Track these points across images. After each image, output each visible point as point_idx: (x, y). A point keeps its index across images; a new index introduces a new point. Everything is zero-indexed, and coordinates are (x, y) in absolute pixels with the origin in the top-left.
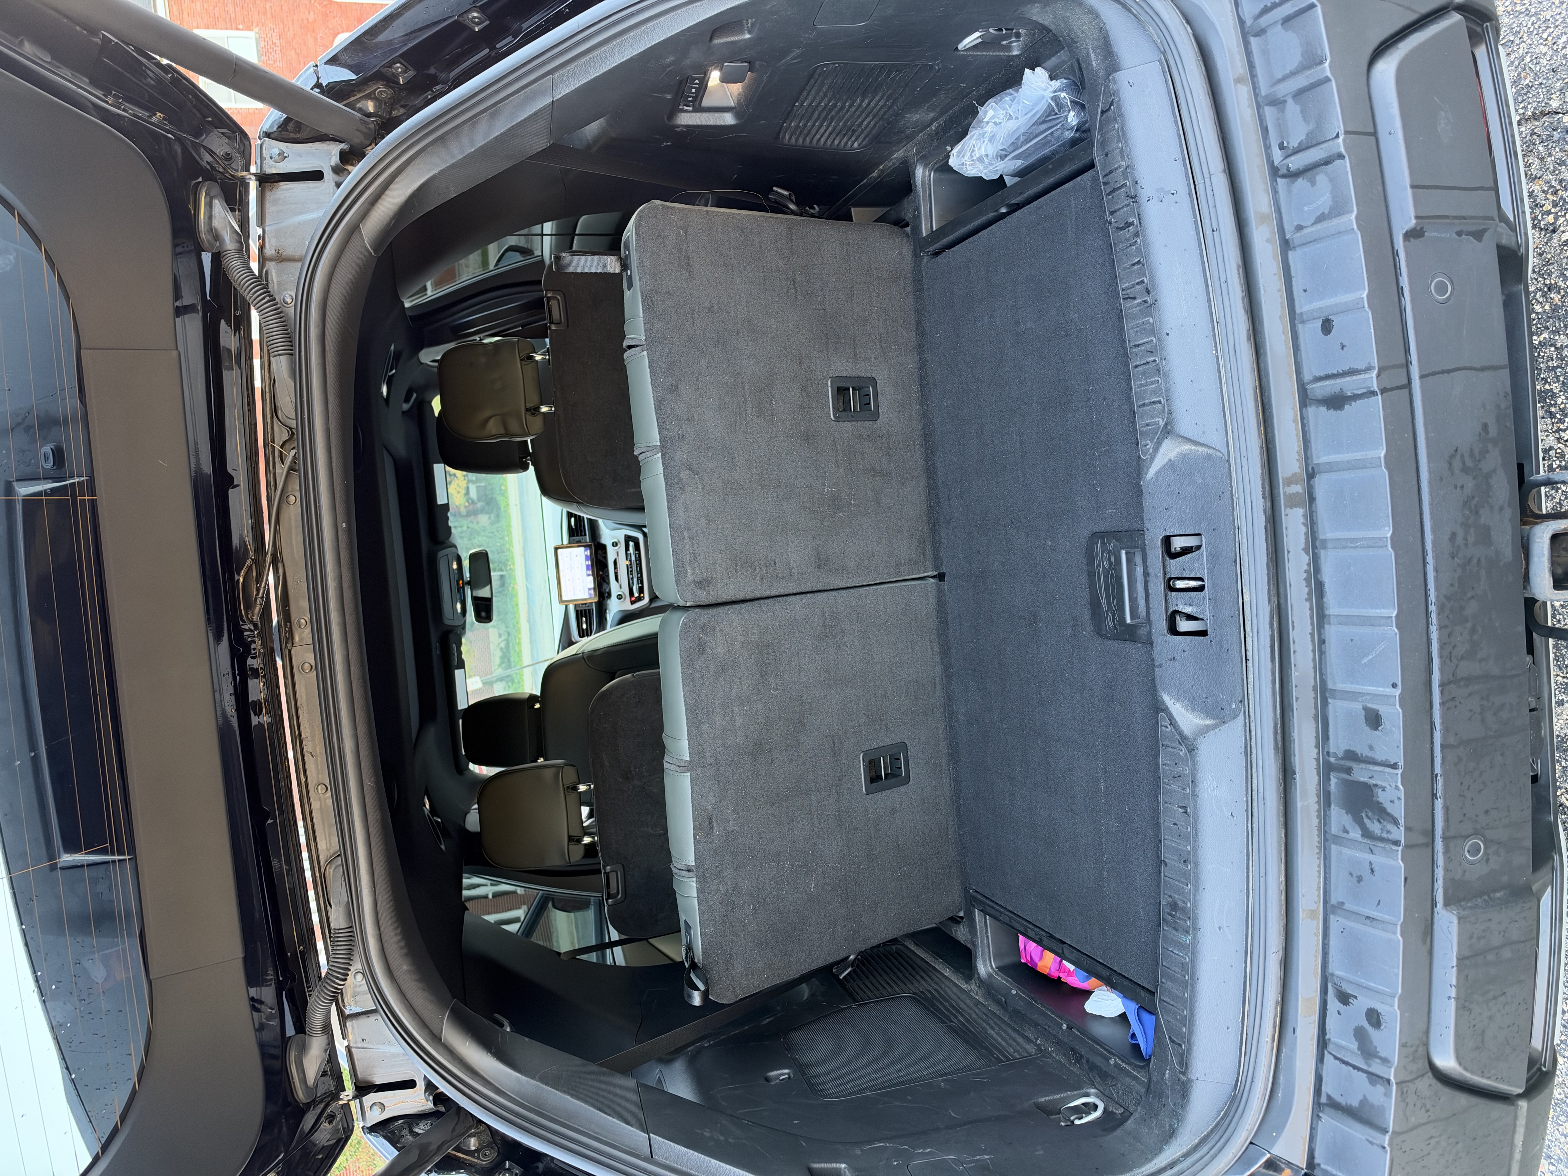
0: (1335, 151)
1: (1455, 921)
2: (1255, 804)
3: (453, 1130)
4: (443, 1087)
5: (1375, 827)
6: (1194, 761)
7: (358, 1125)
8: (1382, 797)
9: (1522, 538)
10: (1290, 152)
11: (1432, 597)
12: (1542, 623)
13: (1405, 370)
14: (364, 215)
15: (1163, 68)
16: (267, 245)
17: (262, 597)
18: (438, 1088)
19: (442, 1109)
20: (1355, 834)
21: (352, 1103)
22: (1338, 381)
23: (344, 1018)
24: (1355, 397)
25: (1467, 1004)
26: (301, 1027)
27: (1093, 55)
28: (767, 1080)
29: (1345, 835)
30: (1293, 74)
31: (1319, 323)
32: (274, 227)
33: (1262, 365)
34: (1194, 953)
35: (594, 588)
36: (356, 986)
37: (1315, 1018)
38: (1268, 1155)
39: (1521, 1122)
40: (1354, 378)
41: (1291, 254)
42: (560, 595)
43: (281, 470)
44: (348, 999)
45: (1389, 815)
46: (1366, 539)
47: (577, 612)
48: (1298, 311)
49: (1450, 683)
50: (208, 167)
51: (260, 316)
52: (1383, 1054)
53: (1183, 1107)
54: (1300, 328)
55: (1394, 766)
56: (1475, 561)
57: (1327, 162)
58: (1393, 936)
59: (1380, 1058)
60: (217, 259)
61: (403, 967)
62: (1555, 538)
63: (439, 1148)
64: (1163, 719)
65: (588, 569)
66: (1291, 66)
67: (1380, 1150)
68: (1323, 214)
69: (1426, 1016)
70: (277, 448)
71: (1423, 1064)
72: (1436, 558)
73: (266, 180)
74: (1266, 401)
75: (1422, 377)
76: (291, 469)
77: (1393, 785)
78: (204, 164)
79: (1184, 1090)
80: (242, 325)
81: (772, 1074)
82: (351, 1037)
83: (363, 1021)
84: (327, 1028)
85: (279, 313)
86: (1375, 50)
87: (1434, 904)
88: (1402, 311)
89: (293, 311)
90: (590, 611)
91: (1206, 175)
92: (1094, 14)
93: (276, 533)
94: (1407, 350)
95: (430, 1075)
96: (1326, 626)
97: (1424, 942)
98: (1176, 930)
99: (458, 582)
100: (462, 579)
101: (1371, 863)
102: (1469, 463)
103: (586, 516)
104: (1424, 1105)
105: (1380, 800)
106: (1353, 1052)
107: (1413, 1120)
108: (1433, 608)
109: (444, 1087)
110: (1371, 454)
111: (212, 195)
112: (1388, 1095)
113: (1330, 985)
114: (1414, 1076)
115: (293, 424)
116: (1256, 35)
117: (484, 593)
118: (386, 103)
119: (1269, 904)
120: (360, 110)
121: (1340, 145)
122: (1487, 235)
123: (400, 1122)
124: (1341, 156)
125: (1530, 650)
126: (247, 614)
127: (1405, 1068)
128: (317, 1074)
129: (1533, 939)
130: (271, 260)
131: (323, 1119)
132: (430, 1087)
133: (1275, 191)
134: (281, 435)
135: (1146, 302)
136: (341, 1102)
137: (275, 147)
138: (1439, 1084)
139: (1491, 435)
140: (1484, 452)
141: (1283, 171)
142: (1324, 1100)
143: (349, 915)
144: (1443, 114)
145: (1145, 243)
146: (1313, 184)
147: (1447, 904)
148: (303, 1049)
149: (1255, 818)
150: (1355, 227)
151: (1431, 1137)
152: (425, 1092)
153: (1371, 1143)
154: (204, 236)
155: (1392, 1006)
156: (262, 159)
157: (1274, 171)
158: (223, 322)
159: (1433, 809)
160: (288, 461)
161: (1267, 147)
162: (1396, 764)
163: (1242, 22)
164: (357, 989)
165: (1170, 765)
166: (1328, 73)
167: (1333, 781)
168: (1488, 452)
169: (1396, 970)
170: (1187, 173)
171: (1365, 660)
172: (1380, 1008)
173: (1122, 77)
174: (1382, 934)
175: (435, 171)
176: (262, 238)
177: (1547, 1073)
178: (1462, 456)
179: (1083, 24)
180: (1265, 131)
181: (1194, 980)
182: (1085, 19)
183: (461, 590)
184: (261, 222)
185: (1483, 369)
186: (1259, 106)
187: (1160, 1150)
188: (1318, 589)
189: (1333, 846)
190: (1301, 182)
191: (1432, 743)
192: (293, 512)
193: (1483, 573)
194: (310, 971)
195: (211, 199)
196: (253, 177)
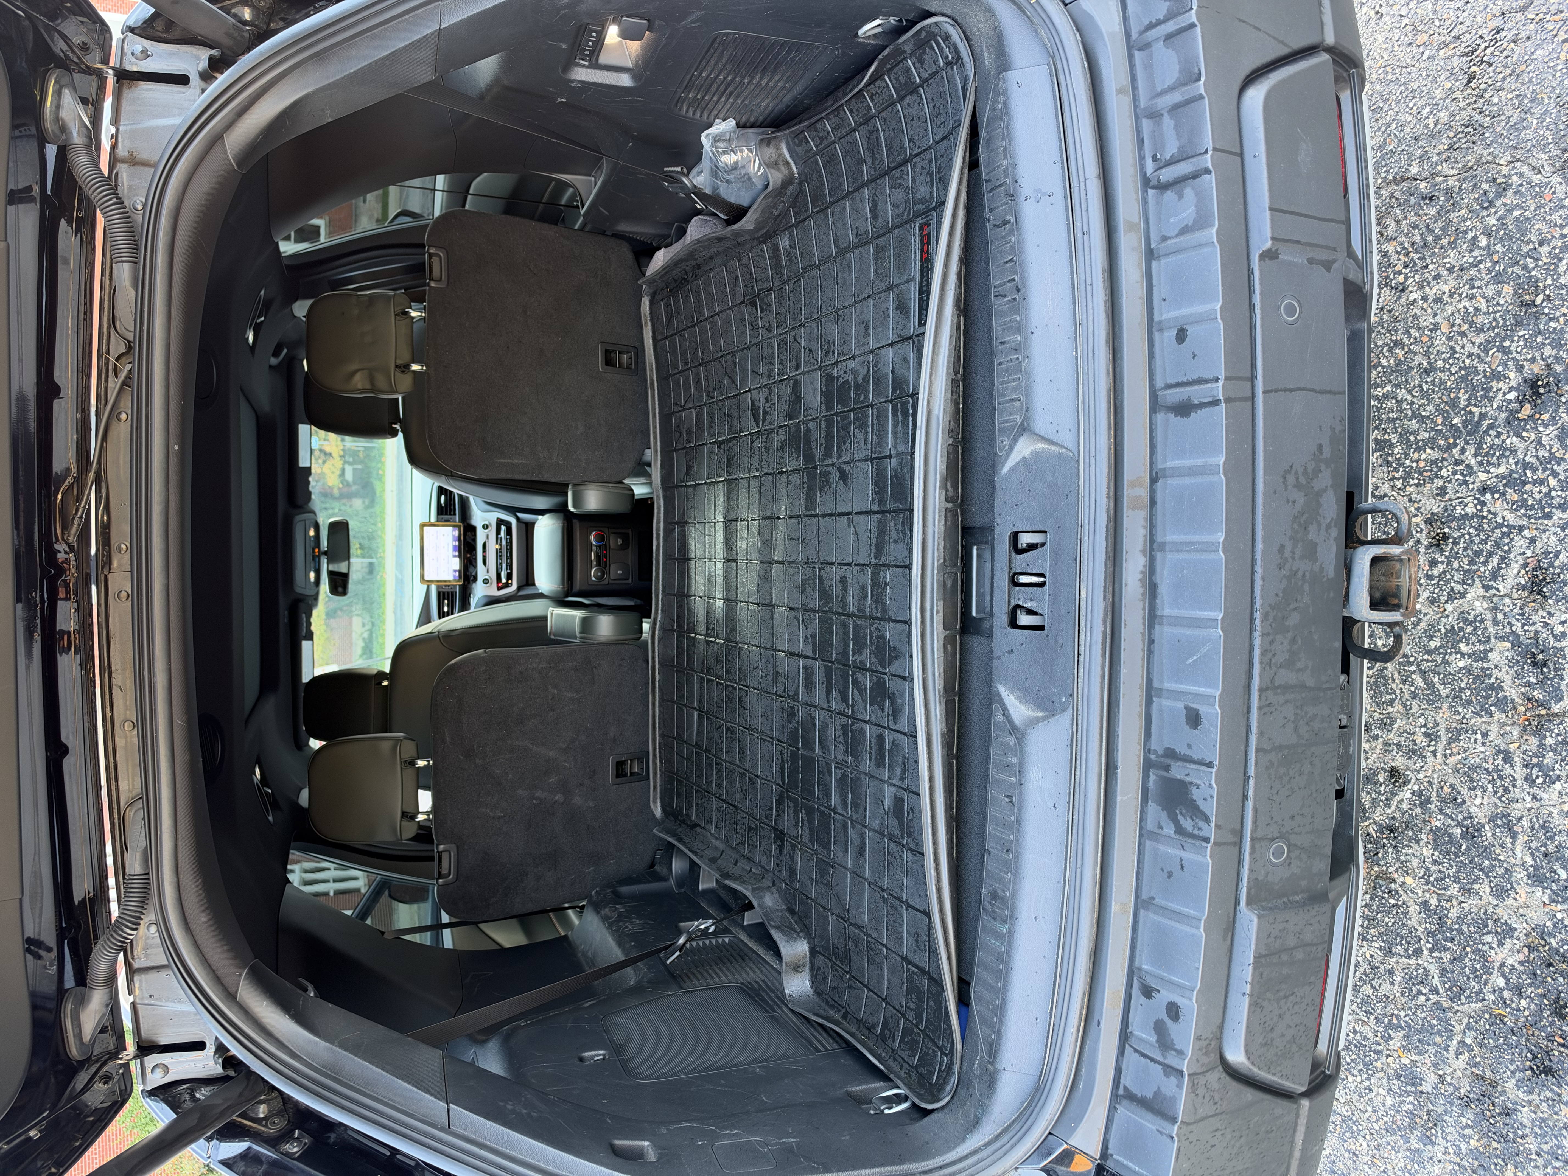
0: (1203, 166)
1: (1256, 920)
2: (1077, 796)
3: (240, 1095)
4: (236, 1050)
5: (1187, 824)
6: (1022, 750)
7: (138, 1088)
8: (1196, 794)
9: (1345, 559)
10: (1162, 164)
11: (1258, 605)
12: (1360, 644)
13: (1249, 383)
14: (229, 125)
15: (1051, 71)
16: (120, 145)
17: (81, 517)
18: (228, 1050)
19: (232, 1074)
20: (1169, 830)
21: (132, 1064)
22: (1187, 389)
23: (131, 972)
24: (1202, 405)
25: (1259, 1001)
26: (82, 979)
27: (986, 54)
28: (581, 1060)
29: (1160, 831)
30: (1172, 89)
31: (1174, 332)
32: (129, 128)
33: (1118, 369)
34: (1010, 943)
35: (460, 571)
36: (148, 938)
37: (1120, 1011)
38: (1065, 1146)
39: (1303, 1121)
40: (1202, 386)
41: (1154, 264)
42: (422, 576)
43: (114, 384)
44: (138, 951)
45: (1201, 811)
46: (1200, 543)
47: (439, 593)
48: (1157, 318)
49: (1267, 689)
50: (62, 55)
51: (106, 221)
52: (1177, 1047)
53: (989, 1097)
54: (1157, 336)
55: (1210, 765)
56: (1300, 574)
57: (1195, 176)
58: (1196, 931)
59: (1176, 1050)
60: (63, 153)
61: (201, 919)
62: (1375, 561)
63: (223, 1114)
64: (997, 709)
65: (454, 550)
66: (1169, 82)
67: (1168, 1140)
68: (1187, 226)
69: (1221, 1010)
70: (112, 360)
71: (1214, 1057)
72: (1265, 569)
73: (125, 77)
74: (1118, 404)
75: (1264, 392)
76: (124, 383)
77: (1207, 783)
78: (58, 51)
79: (991, 1080)
80: (85, 228)
81: (586, 1054)
82: (137, 992)
83: (152, 976)
84: (111, 979)
85: (127, 217)
86: (1248, 77)
87: (1237, 902)
88: (1252, 327)
89: (141, 217)
90: (453, 594)
91: (1082, 179)
92: (990, 12)
93: (102, 449)
94: (1254, 366)
95: (223, 1036)
96: (1157, 627)
97: (1225, 939)
98: (994, 919)
99: (314, 552)
100: (319, 547)
101: (1181, 859)
102: (1302, 480)
103: (456, 491)
104: (1213, 1097)
105: (1194, 797)
106: (1151, 1045)
107: (1201, 1113)
108: (1258, 615)
109: (236, 1048)
110: (1211, 461)
111: (63, 83)
112: (1180, 1086)
113: (1135, 979)
114: (1204, 1069)
115: (130, 336)
116: (1140, 50)
117: (342, 567)
118: (264, 13)
119: (1083, 895)
120: (235, 16)
121: (1208, 161)
122: (1335, 266)
123: (184, 1086)
124: (1207, 171)
125: (1346, 668)
126: (63, 534)
127: (1198, 1061)
128: (95, 1030)
129: (1325, 942)
130: (123, 161)
131: (97, 1078)
132: (221, 1049)
133: (1145, 202)
134: (117, 347)
135: (1015, 299)
136: (119, 1062)
137: (139, 44)
138: (1228, 1078)
139: (1324, 456)
140: (1317, 471)
141: (1154, 182)
142: (1121, 1092)
143: (146, 861)
144: (1304, 146)
145: (1020, 242)
146: (1181, 196)
147: (1249, 903)
148: (82, 1002)
149: (1076, 810)
150: (1215, 240)
151: (1217, 1130)
152: (215, 1054)
153: (1161, 1133)
154: (49, 125)
155: (1191, 999)
156: (123, 53)
157: (1146, 182)
158: (63, 223)
159: (1243, 811)
160: (123, 375)
161: (1142, 158)
162: (1211, 762)
163: (1128, 35)
164: (150, 942)
165: (999, 755)
166: (1202, 91)
167: (1152, 777)
168: (1320, 471)
169: (1196, 965)
170: (1064, 177)
171: (1190, 661)
172: (1179, 1001)
173: (1012, 76)
174: (1187, 929)
175: (310, 89)
176: (115, 137)
177: (1330, 1076)
178: (1297, 473)
179: (980, 22)
180: (1141, 141)
181: (1008, 969)
182: (981, 17)
183: (316, 560)
184: (116, 120)
185: (1322, 392)
186: (1137, 118)
187: (963, 1139)
188: (1152, 590)
189: (1147, 842)
190: (1169, 195)
191: (1247, 746)
192: (122, 430)
193: (1306, 587)
194: (98, 920)
195: (61, 88)
196: (111, 72)
